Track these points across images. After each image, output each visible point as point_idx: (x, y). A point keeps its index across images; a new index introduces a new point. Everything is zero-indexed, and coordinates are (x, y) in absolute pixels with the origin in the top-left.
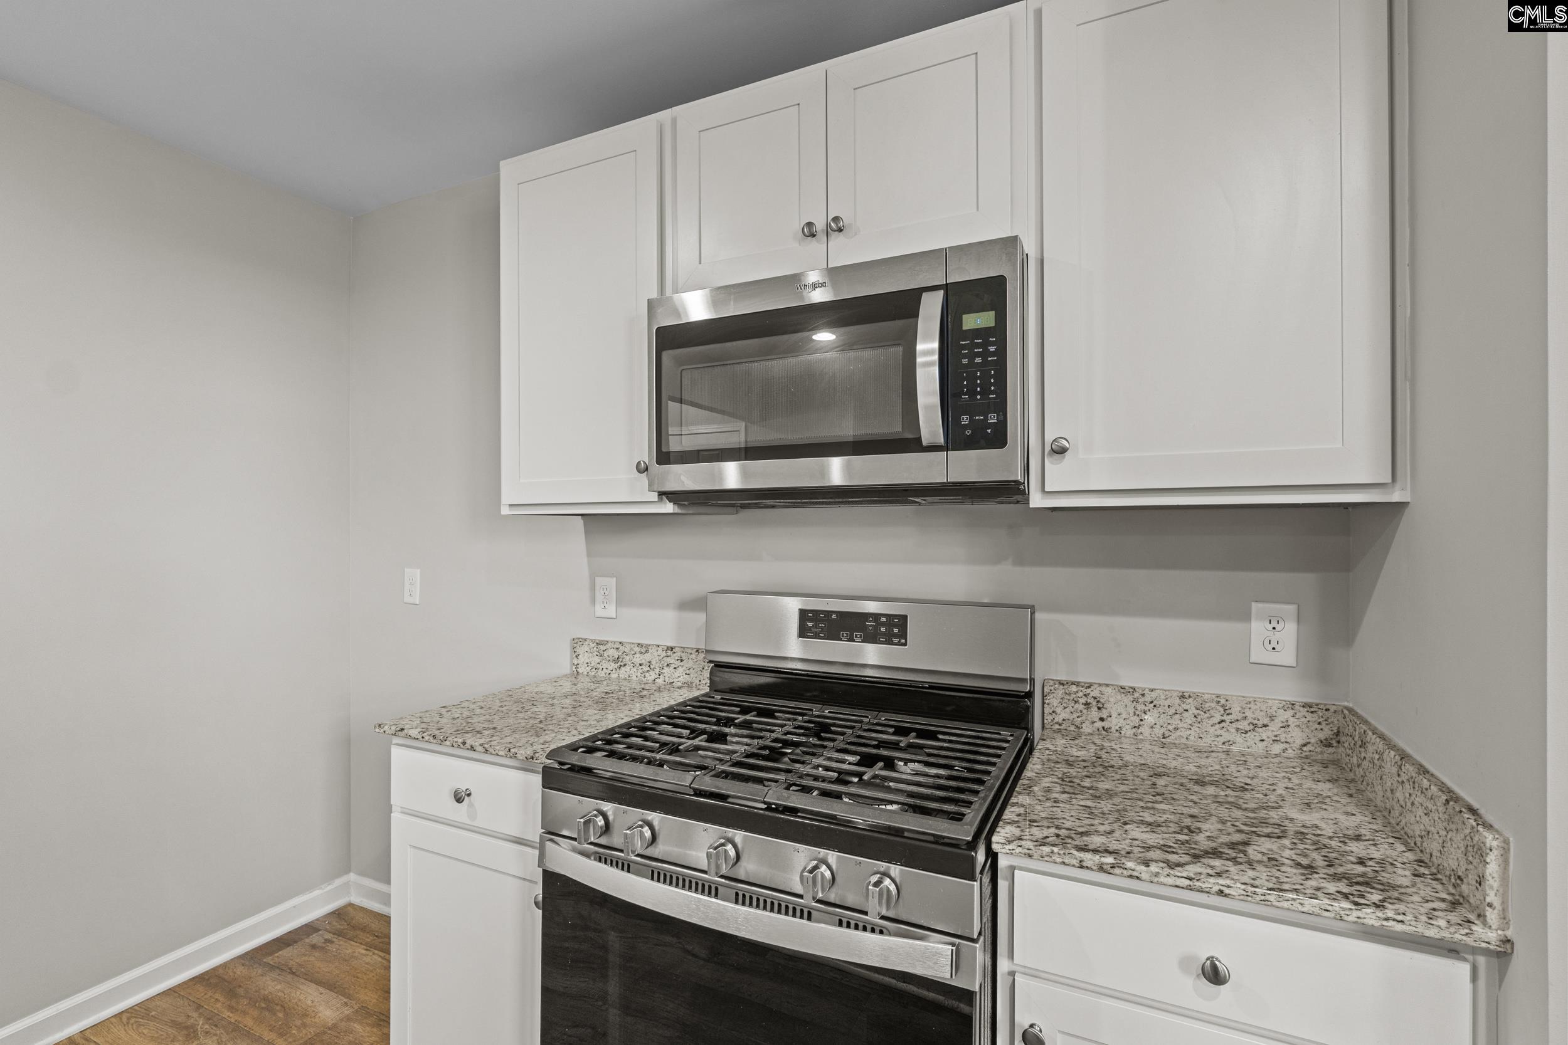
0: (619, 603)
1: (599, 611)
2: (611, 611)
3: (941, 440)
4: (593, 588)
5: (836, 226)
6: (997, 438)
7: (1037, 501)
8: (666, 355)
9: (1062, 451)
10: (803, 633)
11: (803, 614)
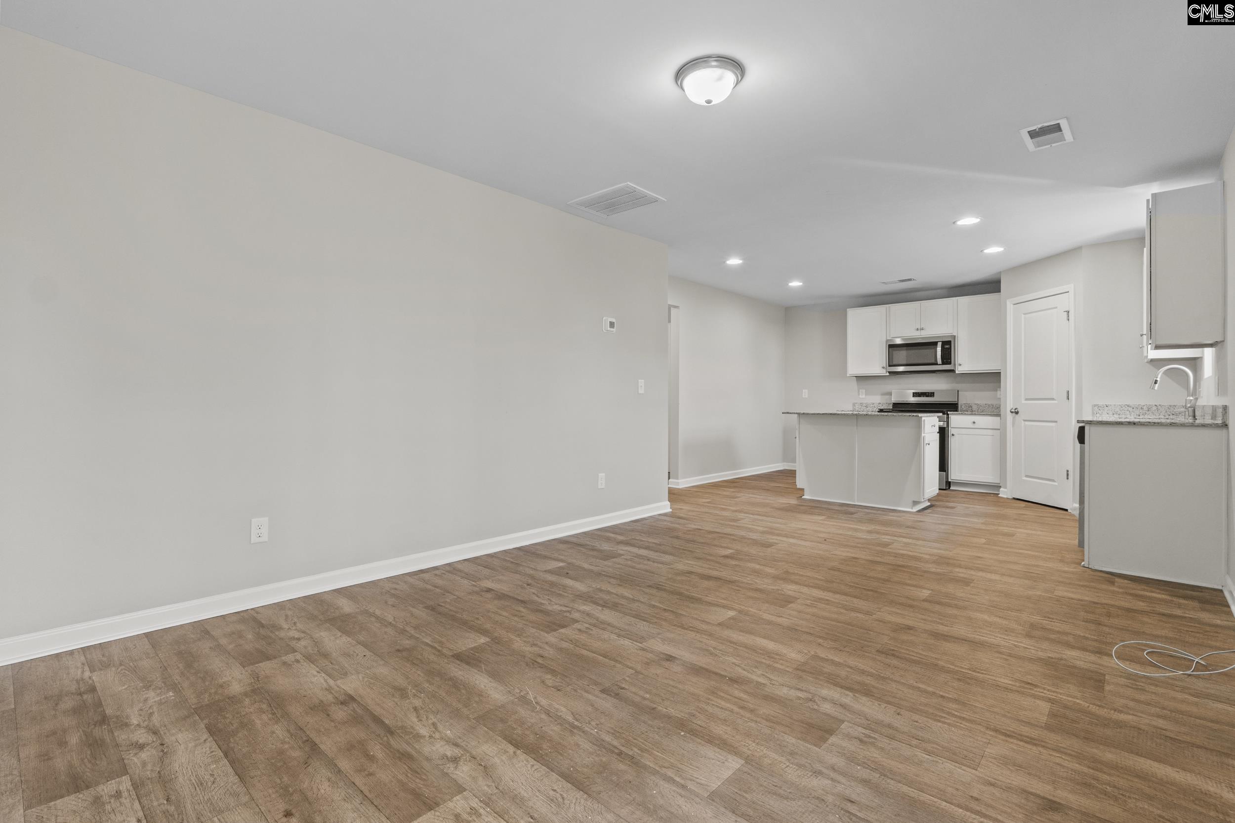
0: (866, 395)
1: (860, 396)
2: (864, 396)
3: (941, 363)
4: (859, 391)
5: (922, 329)
6: (950, 363)
7: (957, 372)
8: (890, 349)
9: (961, 365)
10: (913, 396)
11: (913, 393)
